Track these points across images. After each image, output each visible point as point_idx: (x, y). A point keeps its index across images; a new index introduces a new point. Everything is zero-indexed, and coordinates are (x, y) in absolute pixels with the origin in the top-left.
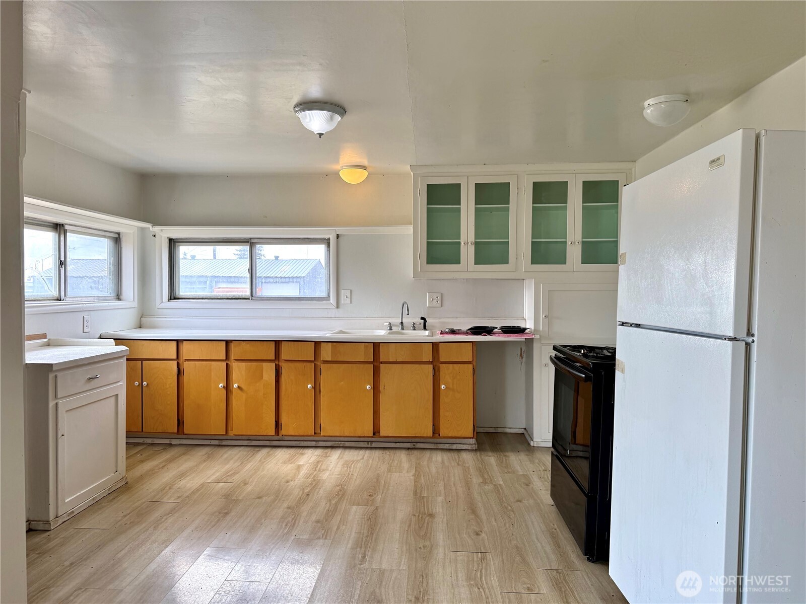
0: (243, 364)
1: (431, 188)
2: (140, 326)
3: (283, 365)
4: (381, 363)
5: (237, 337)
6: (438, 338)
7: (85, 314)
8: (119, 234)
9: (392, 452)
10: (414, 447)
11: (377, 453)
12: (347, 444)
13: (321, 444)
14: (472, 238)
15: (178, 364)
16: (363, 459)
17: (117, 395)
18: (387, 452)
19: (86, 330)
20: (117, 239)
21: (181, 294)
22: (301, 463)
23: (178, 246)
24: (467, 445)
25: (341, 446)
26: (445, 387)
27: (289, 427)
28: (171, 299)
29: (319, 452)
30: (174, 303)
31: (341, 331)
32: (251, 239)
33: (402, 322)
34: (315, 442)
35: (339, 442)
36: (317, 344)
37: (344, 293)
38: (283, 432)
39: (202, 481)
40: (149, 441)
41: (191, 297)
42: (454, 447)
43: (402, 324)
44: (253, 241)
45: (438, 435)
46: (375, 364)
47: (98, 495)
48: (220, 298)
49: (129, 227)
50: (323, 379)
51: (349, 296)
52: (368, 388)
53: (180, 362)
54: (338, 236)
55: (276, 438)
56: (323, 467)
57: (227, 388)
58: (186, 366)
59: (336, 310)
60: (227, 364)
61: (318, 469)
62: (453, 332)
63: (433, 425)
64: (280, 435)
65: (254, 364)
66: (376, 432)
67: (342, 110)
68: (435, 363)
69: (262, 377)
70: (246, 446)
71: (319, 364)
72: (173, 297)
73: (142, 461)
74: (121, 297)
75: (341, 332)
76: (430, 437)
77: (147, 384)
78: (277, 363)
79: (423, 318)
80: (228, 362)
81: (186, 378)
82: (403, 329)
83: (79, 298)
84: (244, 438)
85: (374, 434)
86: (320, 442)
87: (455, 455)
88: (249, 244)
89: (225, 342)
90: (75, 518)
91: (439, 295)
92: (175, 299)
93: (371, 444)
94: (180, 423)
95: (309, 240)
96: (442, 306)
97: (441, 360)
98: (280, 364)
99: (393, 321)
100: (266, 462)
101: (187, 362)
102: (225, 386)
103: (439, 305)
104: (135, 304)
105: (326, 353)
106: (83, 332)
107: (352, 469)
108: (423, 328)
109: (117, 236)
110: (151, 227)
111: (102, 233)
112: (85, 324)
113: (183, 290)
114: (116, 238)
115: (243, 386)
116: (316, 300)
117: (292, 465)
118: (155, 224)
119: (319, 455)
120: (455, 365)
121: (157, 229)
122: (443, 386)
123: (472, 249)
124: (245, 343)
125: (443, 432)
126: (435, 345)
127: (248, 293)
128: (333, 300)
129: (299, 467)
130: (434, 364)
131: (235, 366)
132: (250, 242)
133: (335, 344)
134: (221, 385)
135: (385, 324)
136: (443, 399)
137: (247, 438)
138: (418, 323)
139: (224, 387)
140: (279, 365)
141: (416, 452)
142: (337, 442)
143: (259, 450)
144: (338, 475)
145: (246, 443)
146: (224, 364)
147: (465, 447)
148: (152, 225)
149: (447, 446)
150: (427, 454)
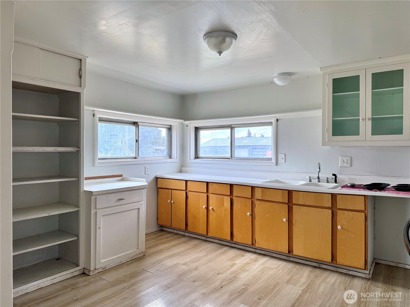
0: (215, 196)
1: (336, 81)
2: (181, 172)
3: (235, 199)
4: (294, 204)
6: (339, 191)
7: (147, 166)
8: (171, 126)
9: (301, 267)
10: (319, 266)
11: (291, 265)
12: (274, 255)
13: (258, 251)
14: (369, 115)
15: (186, 193)
16: (276, 268)
18: (298, 266)
19: (146, 173)
20: (170, 129)
21: (201, 155)
22: (237, 262)
23: (200, 131)
24: (362, 274)
25: (270, 255)
26: (341, 228)
28: (196, 158)
29: (253, 256)
30: (197, 160)
31: (277, 180)
32: (231, 125)
33: (318, 177)
34: (254, 249)
35: (269, 253)
36: (253, 188)
37: (281, 156)
38: (235, 239)
39: (176, 263)
40: (176, 232)
41: (205, 157)
42: (351, 273)
43: (318, 178)
44: (233, 126)
45: (335, 262)
46: (290, 205)
47: (124, 260)
48: (217, 158)
49: (175, 123)
50: (256, 210)
51: (284, 158)
52: (284, 221)
53: (187, 192)
54: (277, 120)
55: (231, 242)
56: (248, 269)
57: (207, 208)
58: (189, 194)
59: (276, 166)
60: (207, 195)
61: (243, 269)
62: (353, 186)
63: (332, 254)
65: (220, 196)
66: (290, 251)
68: (334, 209)
69: (224, 205)
70: (218, 243)
71: (254, 200)
72: (197, 157)
73: (163, 243)
74: (172, 157)
76: (329, 263)
77: (173, 202)
78: (231, 197)
79: (334, 175)
80: (208, 194)
81: (189, 200)
82: (319, 181)
83: (146, 158)
84: (217, 239)
85: (289, 252)
86: (257, 250)
87: (348, 279)
88: (230, 128)
89: (206, 183)
90: (105, 271)
91: (349, 158)
92: (198, 158)
93: (289, 258)
94: (186, 225)
95: (262, 124)
96: (351, 166)
97: (338, 207)
98: (233, 198)
99: (312, 175)
100: (220, 256)
101: (190, 192)
102: (206, 207)
103: (349, 165)
104: (178, 160)
105: (258, 194)
107: (263, 275)
108: (334, 182)
109: (170, 127)
110: (183, 122)
111: (163, 126)
112: (146, 170)
114: (170, 128)
115: (214, 209)
116: (265, 160)
117: (231, 262)
118: (185, 120)
119: (252, 259)
120: (350, 212)
121: (187, 122)
122: (339, 227)
123: (369, 123)
124: (215, 184)
125: (340, 260)
126: (334, 196)
127: (229, 156)
128: (274, 161)
129: (234, 265)
130: (333, 210)
131: (211, 196)
132: (231, 127)
133: (263, 189)
134: (204, 207)
135: (307, 177)
136: (340, 236)
137: (219, 239)
138: (331, 178)
139: (205, 208)
140: (232, 199)
141: (318, 271)
142: (268, 252)
143: (222, 248)
144: (252, 276)
145: (218, 241)
146: (206, 195)
147: (360, 275)
148: (184, 120)
149: (345, 271)
150: (326, 274)
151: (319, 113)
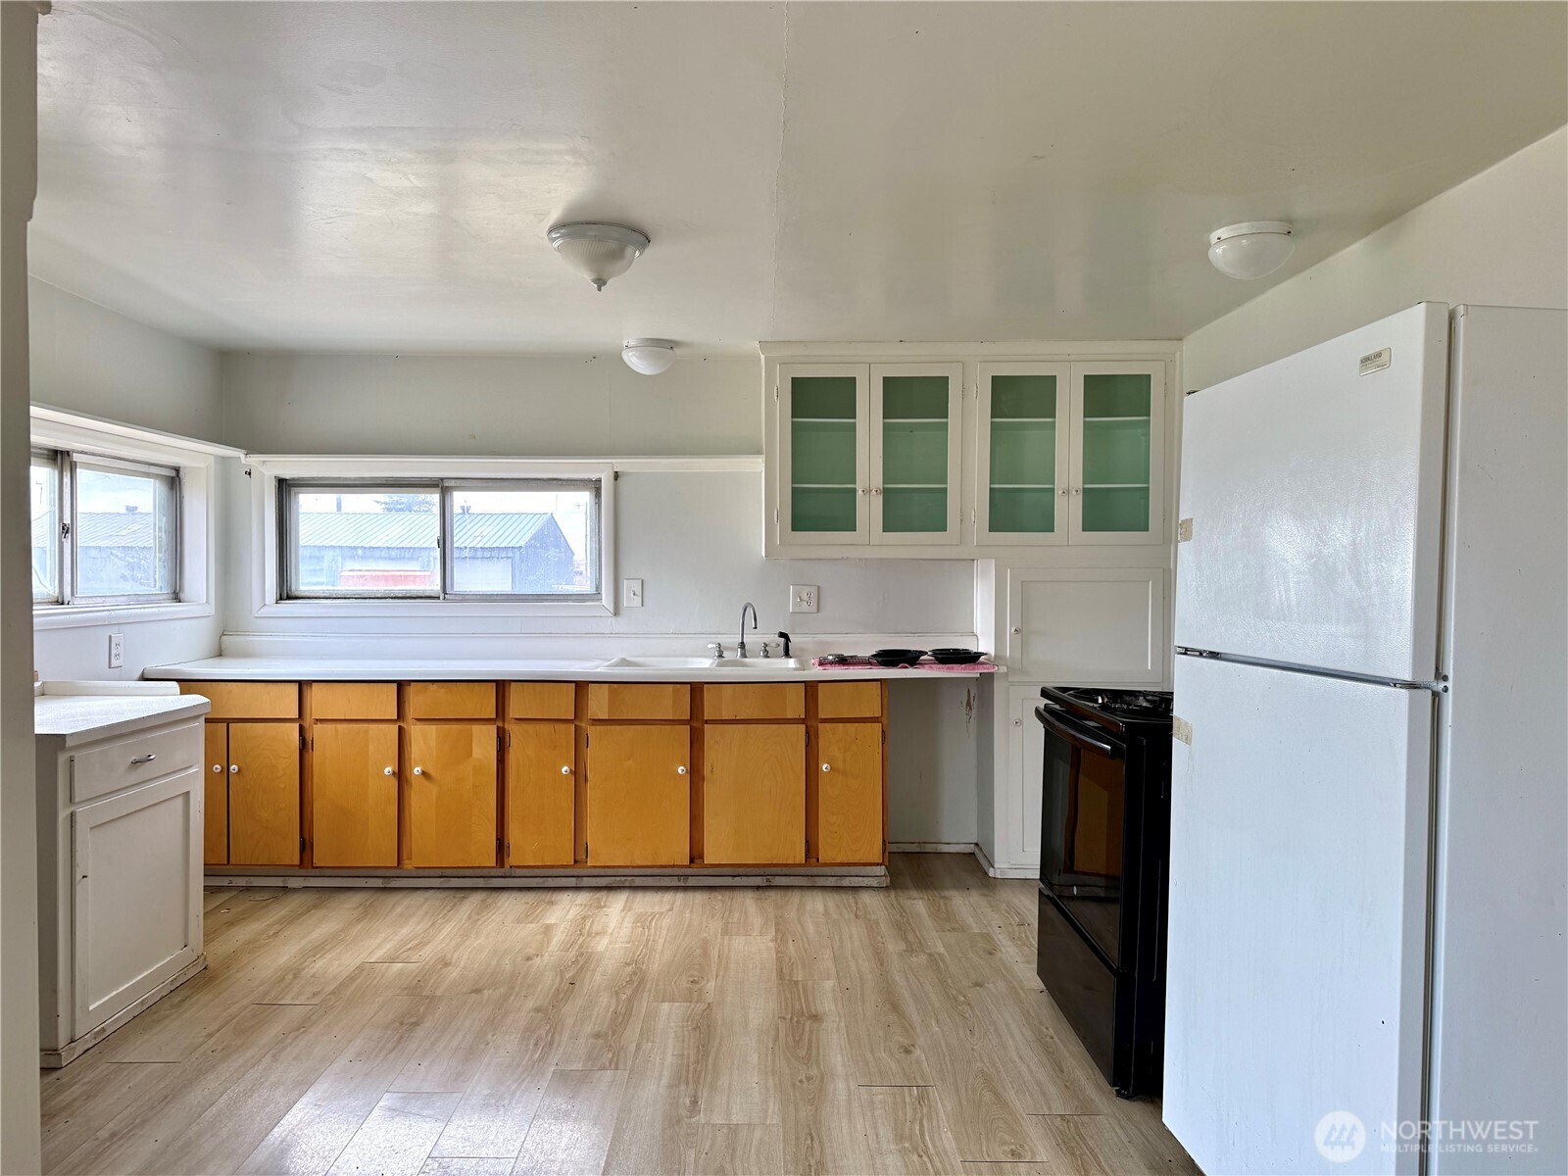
0: (433, 728)
1: (799, 385)
2: (220, 653)
3: (513, 729)
4: (706, 722)
5: (420, 675)
6: (816, 673)
7: (113, 632)
8: (177, 470)
9: (727, 894)
10: (768, 884)
11: (698, 898)
12: (639, 882)
13: (586, 882)
14: (878, 482)
15: (301, 728)
16: (671, 910)
17: (188, 793)
18: (718, 896)
19: (115, 663)
20: (174, 480)
21: (302, 588)
22: (552, 921)
23: (296, 494)
24: (870, 879)
25: (627, 884)
26: (829, 768)
27: (525, 849)
28: (281, 599)
29: (583, 898)
30: (288, 607)
31: (624, 660)
32: (442, 479)
33: (742, 642)
34: (574, 879)
35: (623, 879)
36: (581, 687)
37: (629, 587)
38: (513, 859)
39: (358, 961)
40: (242, 882)
41: (322, 595)
42: (846, 882)
43: (742, 645)
44: (446, 484)
45: (814, 860)
46: (695, 724)
47: (151, 994)
48: (379, 595)
49: (196, 455)
50: (591, 754)
51: (638, 591)
52: (680, 771)
53: (306, 725)
54: (617, 476)
55: (499, 872)
56: (596, 928)
57: (401, 775)
58: (318, 733)
59: (614, 618)
60: (400, 727)
61: (585, 932)
62: (843, 661)
63: (806, 841)
64: (507, 866)
65: (455, 727)
66: (696, 856)
67: (643, 239)
68: (811, 722)
69: (470, 754)
70: (439, 888)
71: (583, 725)
72: (285, 595)
73: (231, 924)
74: (182, 596)
75: (624, 663)
76: (800, 865)
77: (239, 770)
78: (500, 724)
79: (782, 635)
80: (401, 724)
81: (317, 756)
82: (744, 655)
83: (99, 599)
84: (432, 873)
85: (692, 860)
86: (585, 879)
87: (847, 898)
88: (439, 489)
89: (395, 685)
90: (107, 1041)
91: (814, 590)
92: (289, 598)
93: (686, 881)
94: (306, 845)
95: (560, 483)
96: (818, 611)
97: (822, 716)
98: (506, 727)
99: (725, 640)
100: (483, 920)
101: (319, 725)
102: (397, 771)
103: (814, 608)
104: (211, 610)
105: (598, 705)
106: (110, 667)
107: (652, 931)
108: (783, 653)
109: (173, 473)
110: (242, 456)
111: (141, 468)
112: (114, 652)
113: (304, 580)
114: (173, 478)
115: (432, 772)
116: (574, 601)
117: (533, 925)
118: (251, 449)
119: (586, 905)
120: (849, 725)
121: (254, 461)
122: (824, 767)
123: (878, 502)
124: (435, 686)
125: (826, 853)
126: (811, 688)
127: (435, 586)
128: (607, 600)
129: (548, 930)
130: (809, 724)
131: (416, 732)
132: (442, 487)
133: (615, 686)
134: (388, 770)
135: (710, 646)
136: (826, 791)
137: (439, 872)
138: (773, 645)
139: (394, 773)
140: (504, 729)
141: (772, 895)
142: (619, 878)
143: (464, 897)
144: (627, 942)
145: (437, 883)
146: (394, 728)
147: (866, 882)
148: (245, 452)
149: (831, 882)
150: (795, 897)
151: (757, 465)
